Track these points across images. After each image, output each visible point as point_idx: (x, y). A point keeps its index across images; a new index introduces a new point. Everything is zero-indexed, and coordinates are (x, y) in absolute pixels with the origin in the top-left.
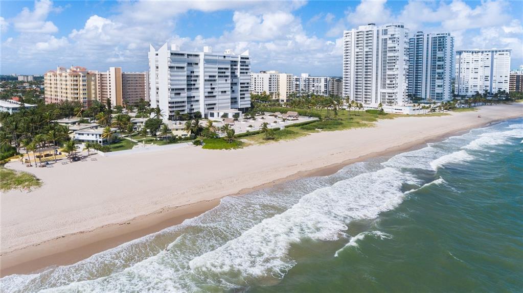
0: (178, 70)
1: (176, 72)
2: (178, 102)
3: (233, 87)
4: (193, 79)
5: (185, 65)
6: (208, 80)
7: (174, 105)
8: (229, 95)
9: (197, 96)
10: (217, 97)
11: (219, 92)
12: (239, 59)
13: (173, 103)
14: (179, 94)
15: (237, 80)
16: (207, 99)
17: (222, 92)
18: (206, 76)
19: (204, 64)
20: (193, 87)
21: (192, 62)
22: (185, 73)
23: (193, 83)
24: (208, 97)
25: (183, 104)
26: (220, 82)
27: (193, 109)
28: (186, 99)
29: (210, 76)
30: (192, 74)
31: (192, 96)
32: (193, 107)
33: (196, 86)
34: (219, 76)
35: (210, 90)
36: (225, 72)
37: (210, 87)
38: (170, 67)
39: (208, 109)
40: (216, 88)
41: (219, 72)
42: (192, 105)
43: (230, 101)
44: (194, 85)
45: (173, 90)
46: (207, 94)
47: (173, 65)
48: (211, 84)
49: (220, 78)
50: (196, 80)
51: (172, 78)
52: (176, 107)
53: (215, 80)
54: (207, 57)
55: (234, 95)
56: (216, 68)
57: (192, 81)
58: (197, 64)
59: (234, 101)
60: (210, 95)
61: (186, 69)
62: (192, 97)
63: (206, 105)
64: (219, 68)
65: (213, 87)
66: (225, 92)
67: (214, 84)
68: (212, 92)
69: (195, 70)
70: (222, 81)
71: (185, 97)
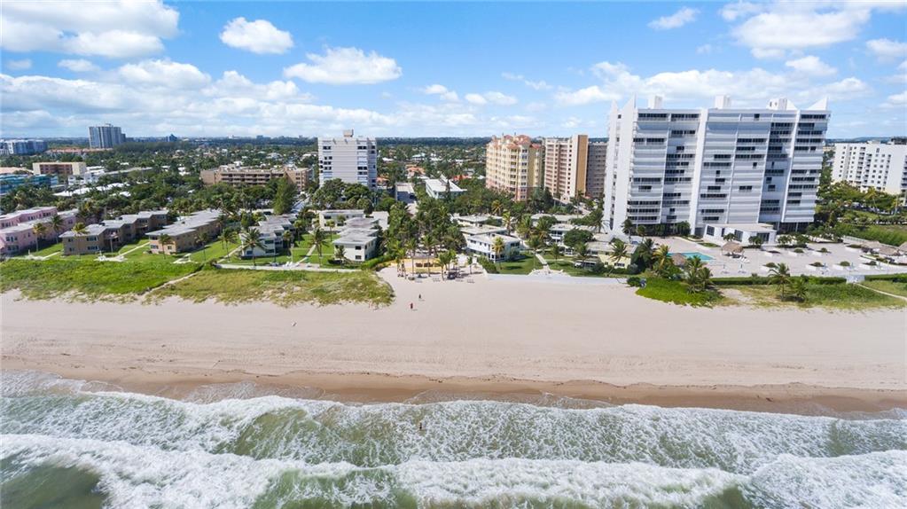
0: (651, 144)
1: (646, 148)
2: (647, 203)
3: (774, 178)
4: (680, 160)
5: (666, 135)
6: (713, 164)
7: (638, 207)
8: (757, 195)
9: (686, 194)
10: (728, 197)
11: (733, 187)
12: (797, 120)
13: (636, 203)
14: (650, 188)
15: (785, 163)
16: (706, 200)
17: (742, 188)
18: (709, 156)
19: (706, 132)
20: (678, 176)
21: (684, 129)
22: (665, 150)
23: (679, 168)
24: (709, 196)
25: (655, 207)
26: (738, 168)
27: (674, 217)
28: (661, 198)
29: (716, 156)
30: (680, 153)
31: (675, 192)
32: (676, 213)
33: (686, 175)
34: (737, 156)
35: (713, 183)
36: (754, 148)
37: (714, 177)
38: (636, 140)
39: (706, 219)
40: (729, 179)
41: (739, 149)
42: (673, 210)
43: (758, 206)
44: (682, 172)
45: (637, 180)
46: (705, 191)
47: (641, 135)
48: (718, 172)
49: (741, 161)
50: (687, 164)
51: (637, 159)
52: (641, 211)
53: (728, 164)
54: (714, 119)
55: (772, 195)
56: (733, 140)
57: (678, 164)
58: (693, 132)
59: (769, 207)
60: (714, 192)
61: (666, 142)
62: (675, 195)
63: (703, 211)
64: (740, 140)
65: (721, 177)
66: (750, 188)
67: (725, 173)
68: (719, 188)
69: (687, 144)
70: (746, 165)
71: (659, 195)
